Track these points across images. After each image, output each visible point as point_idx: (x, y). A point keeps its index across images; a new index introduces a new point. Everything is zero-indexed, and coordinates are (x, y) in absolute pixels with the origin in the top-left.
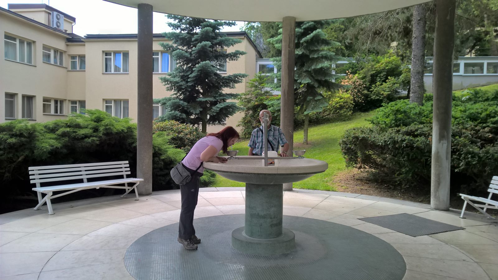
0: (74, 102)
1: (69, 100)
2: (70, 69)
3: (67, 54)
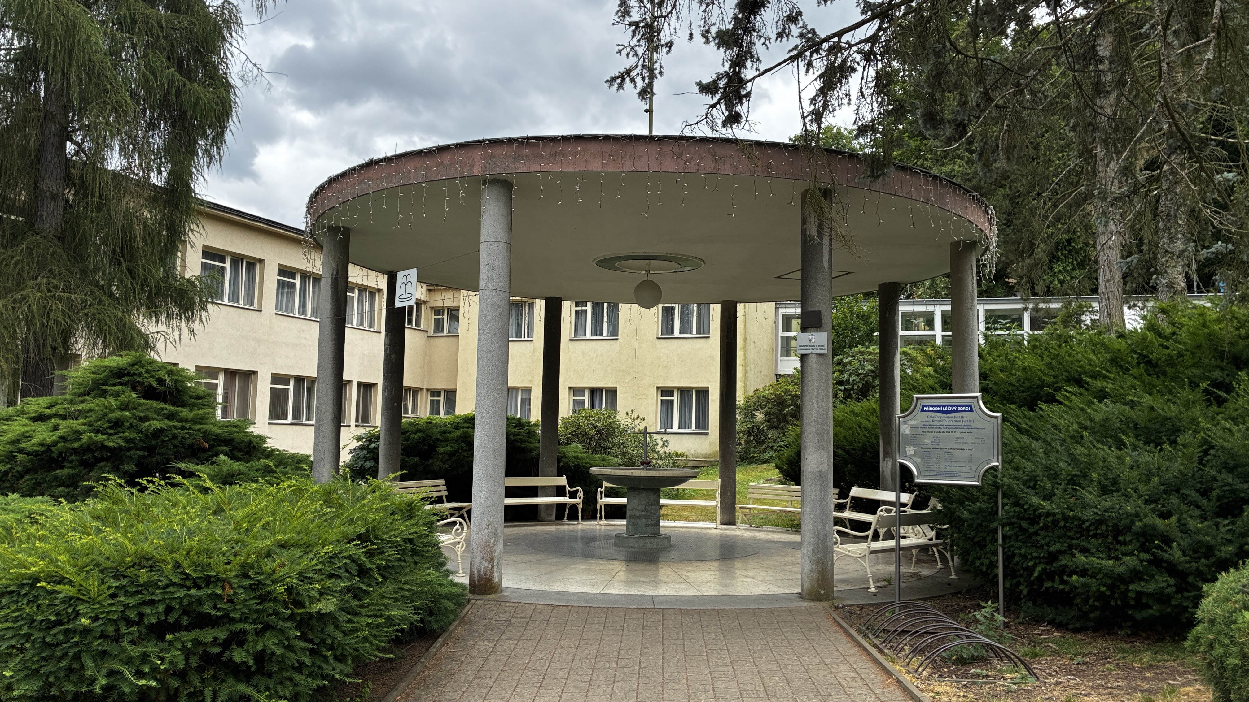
0: (435, 393)
1: (428, 390)
2: (432, 333)
3: (428, 306)
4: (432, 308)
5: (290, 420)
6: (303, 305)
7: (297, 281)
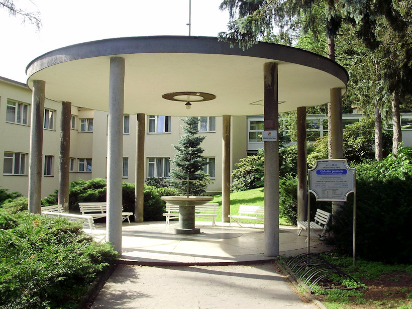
0: (82, 160)
1: (78, 159)
2: (80, 131)
3: (78, 117)
4: (80, 119)
5: (13, 174)
6: (19, 118)
7: (16, 107)
